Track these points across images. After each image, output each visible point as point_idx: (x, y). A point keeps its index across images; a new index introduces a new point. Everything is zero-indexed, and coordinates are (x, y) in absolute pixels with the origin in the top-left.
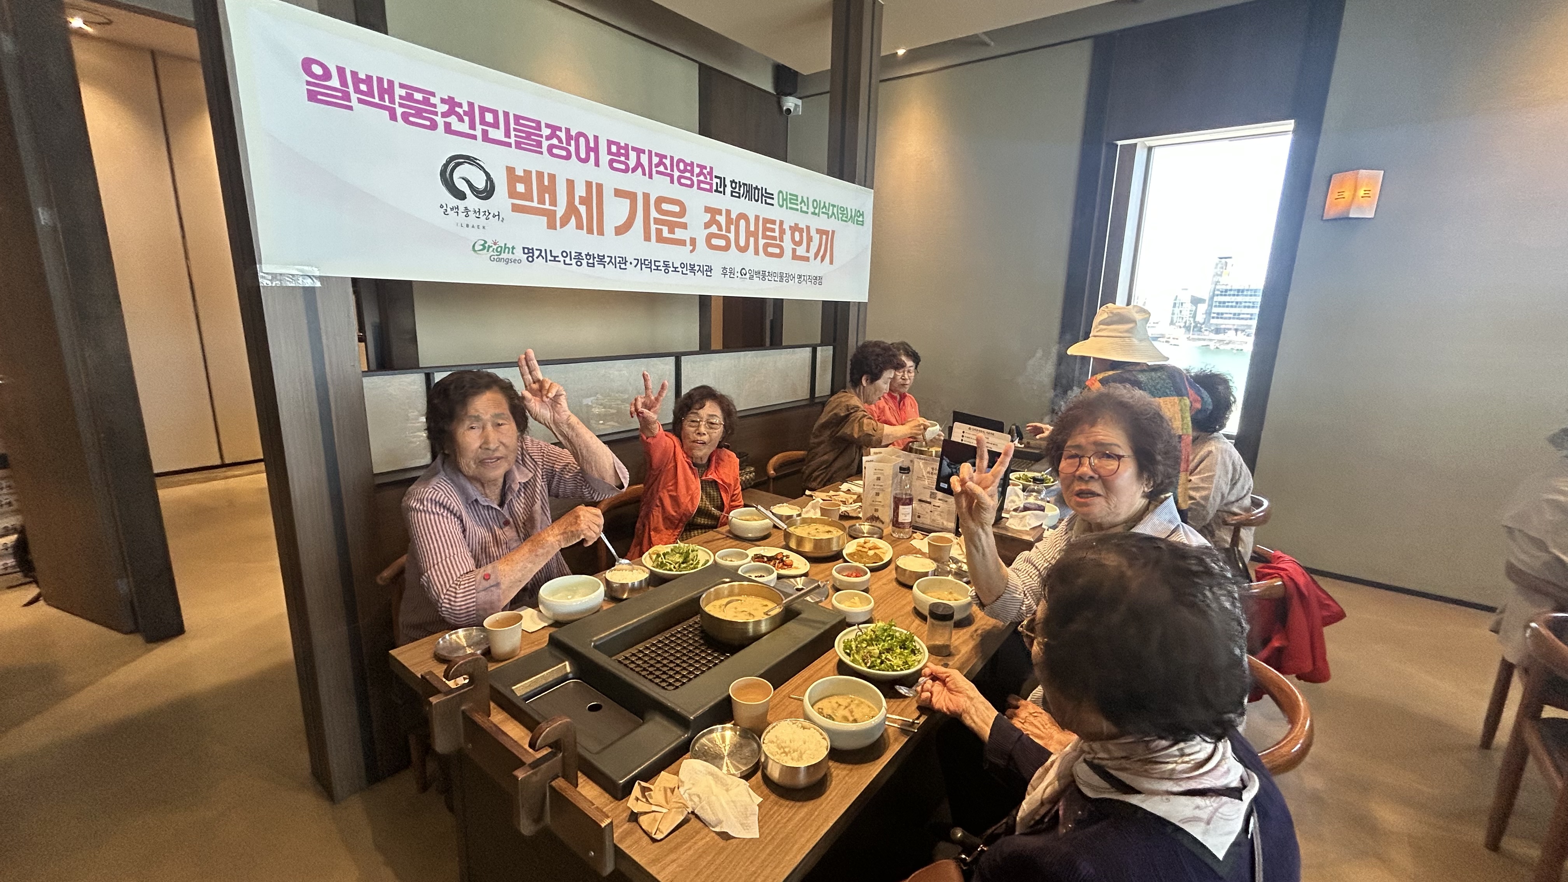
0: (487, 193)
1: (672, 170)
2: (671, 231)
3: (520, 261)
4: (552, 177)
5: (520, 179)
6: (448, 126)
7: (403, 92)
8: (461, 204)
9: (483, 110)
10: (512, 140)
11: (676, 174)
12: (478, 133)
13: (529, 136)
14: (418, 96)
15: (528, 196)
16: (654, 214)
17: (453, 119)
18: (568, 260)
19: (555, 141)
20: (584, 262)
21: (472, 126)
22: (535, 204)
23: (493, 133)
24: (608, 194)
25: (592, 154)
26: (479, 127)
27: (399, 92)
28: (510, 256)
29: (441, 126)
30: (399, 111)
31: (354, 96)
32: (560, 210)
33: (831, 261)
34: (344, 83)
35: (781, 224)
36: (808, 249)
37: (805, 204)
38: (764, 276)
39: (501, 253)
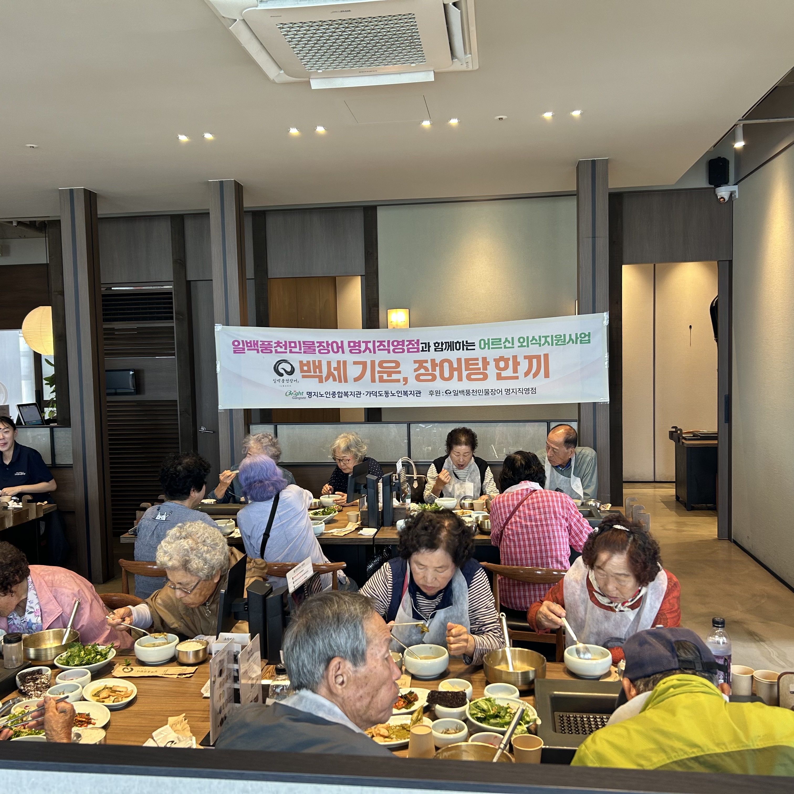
0: (291, 373)
1: (389, 346)
2: (389, 375)
4: (320, 362)
5: (305, 365)
7: (261, 343)
9: (290, 343)
10: (302, 351)
11: (392, 348)
14: (267, 343)
16: (377, 369)
19: (322, 348)
21: (286, 349)
22: (312, 374)
23: (294, 350)
25: (340, 349)
26: (288, 349)
30: (260, 349)
31: (246, 348)
32: (325, 374)
33: (547, 375)
34: (243, 345)
35: (484, 359)
36: (515, 371)
37: (509, 342)
38: (468, 393)
39: (297, 395)
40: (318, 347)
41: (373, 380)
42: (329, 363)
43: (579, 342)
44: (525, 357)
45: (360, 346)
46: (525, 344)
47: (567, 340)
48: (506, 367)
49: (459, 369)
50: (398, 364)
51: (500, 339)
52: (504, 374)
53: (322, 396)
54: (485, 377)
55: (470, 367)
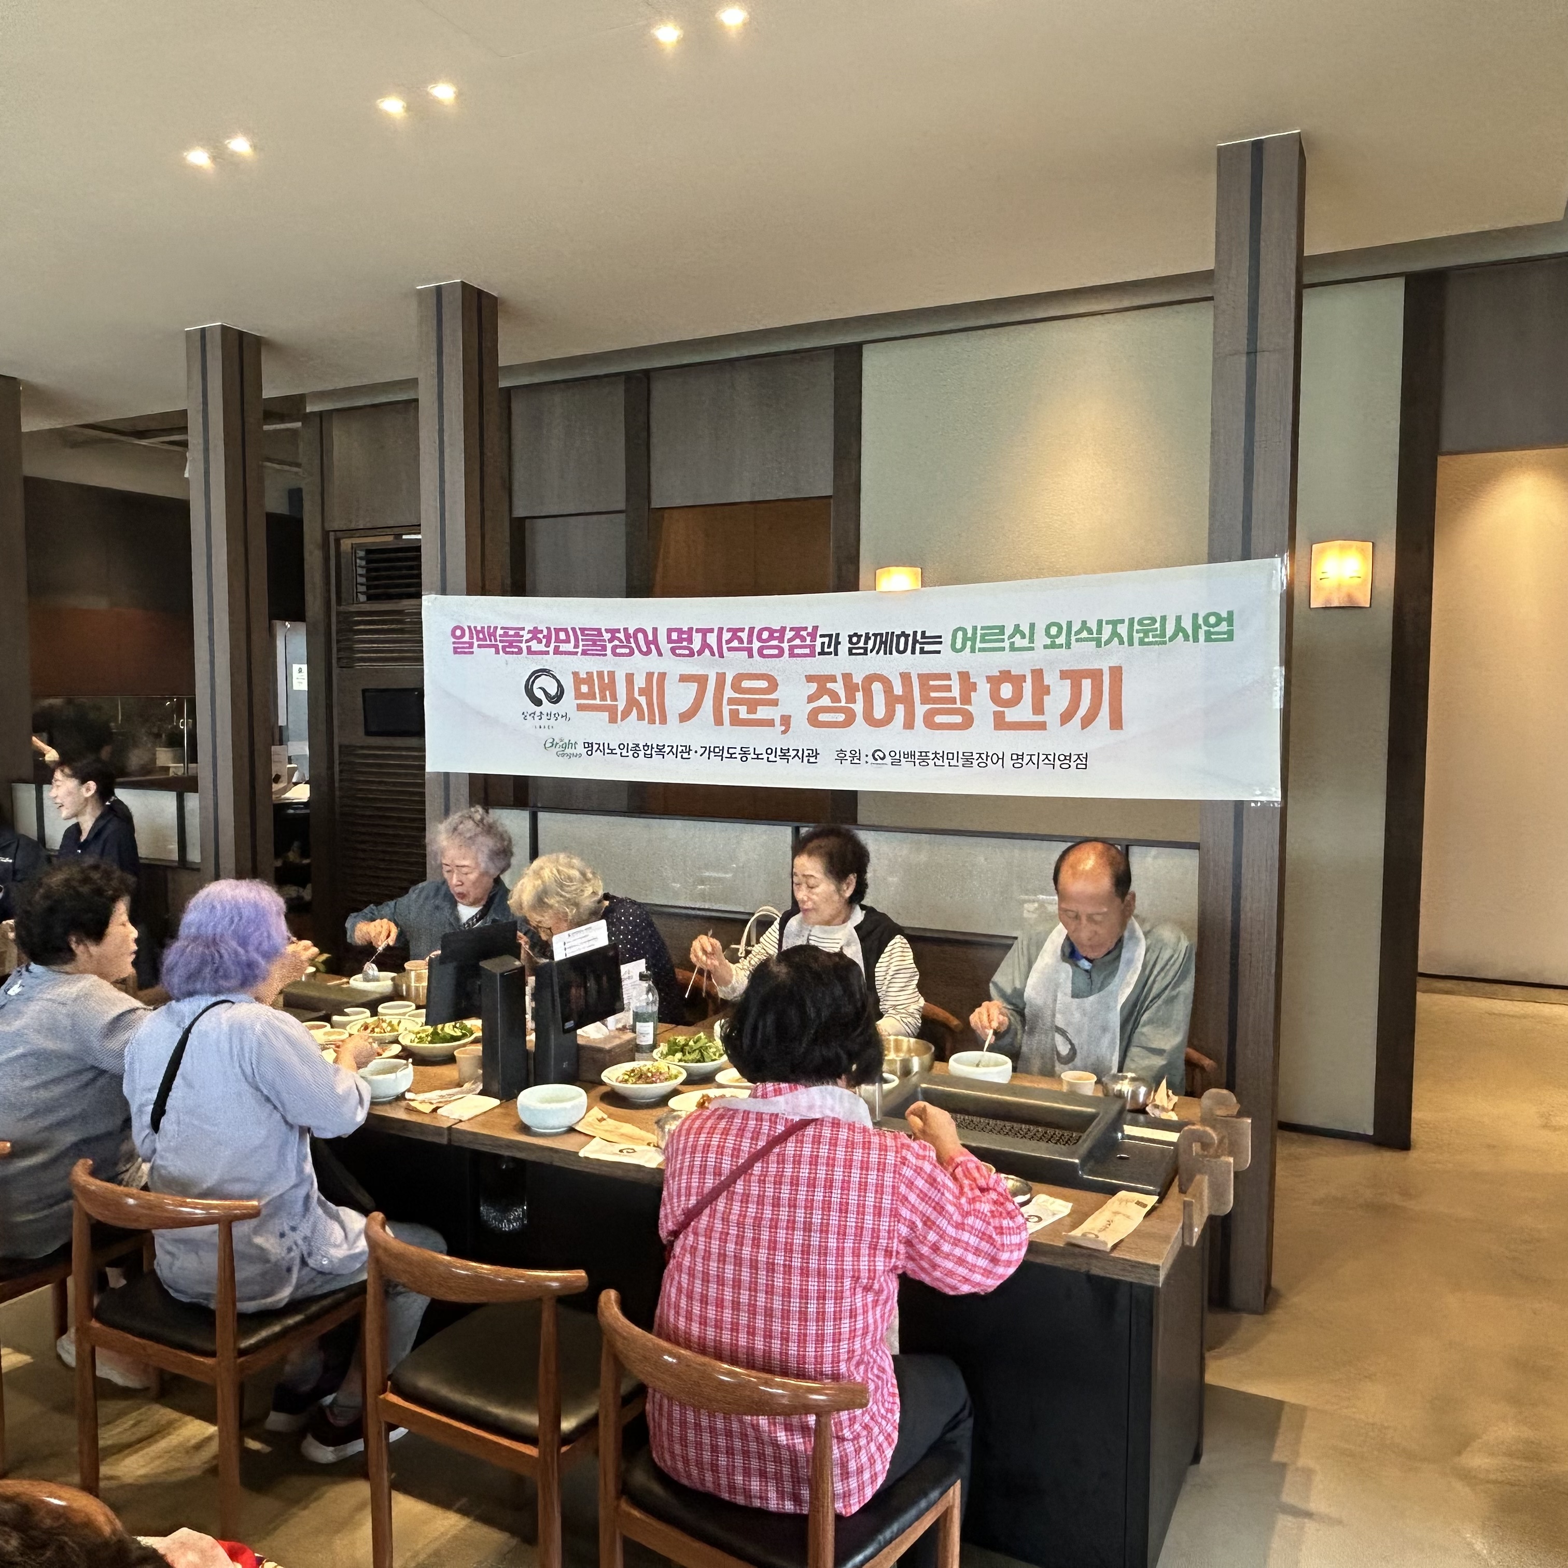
0: (559, 697)
1: (750, 641)
8: (539, 709)
13: (593, 643)
15: (591, 695)
17: (535, 644)
18: (624, 752)
20: (642, 753)
22: (598, 702)
24: (670, 681)
27: (500, 633)
29: (526, 651)
30: (500, 645)
31: (476, 644)
32: (621, 705)
33: (1116, 722)
34: (471, 637)
36: (1038, 706)
37: (1023, 636)
38: (924, 757)
39: (564, 749)
41: (719, 721)
43: (1202, 636)
44: (1064, 675)
45: (690, 640)
48: (1016, 700)
49: (907, 701)
50: (773, 685)
51: (1002, 629)
52: (1011, 715)
53: (612, 752)
54: (969, 721)
55: (933, 695)
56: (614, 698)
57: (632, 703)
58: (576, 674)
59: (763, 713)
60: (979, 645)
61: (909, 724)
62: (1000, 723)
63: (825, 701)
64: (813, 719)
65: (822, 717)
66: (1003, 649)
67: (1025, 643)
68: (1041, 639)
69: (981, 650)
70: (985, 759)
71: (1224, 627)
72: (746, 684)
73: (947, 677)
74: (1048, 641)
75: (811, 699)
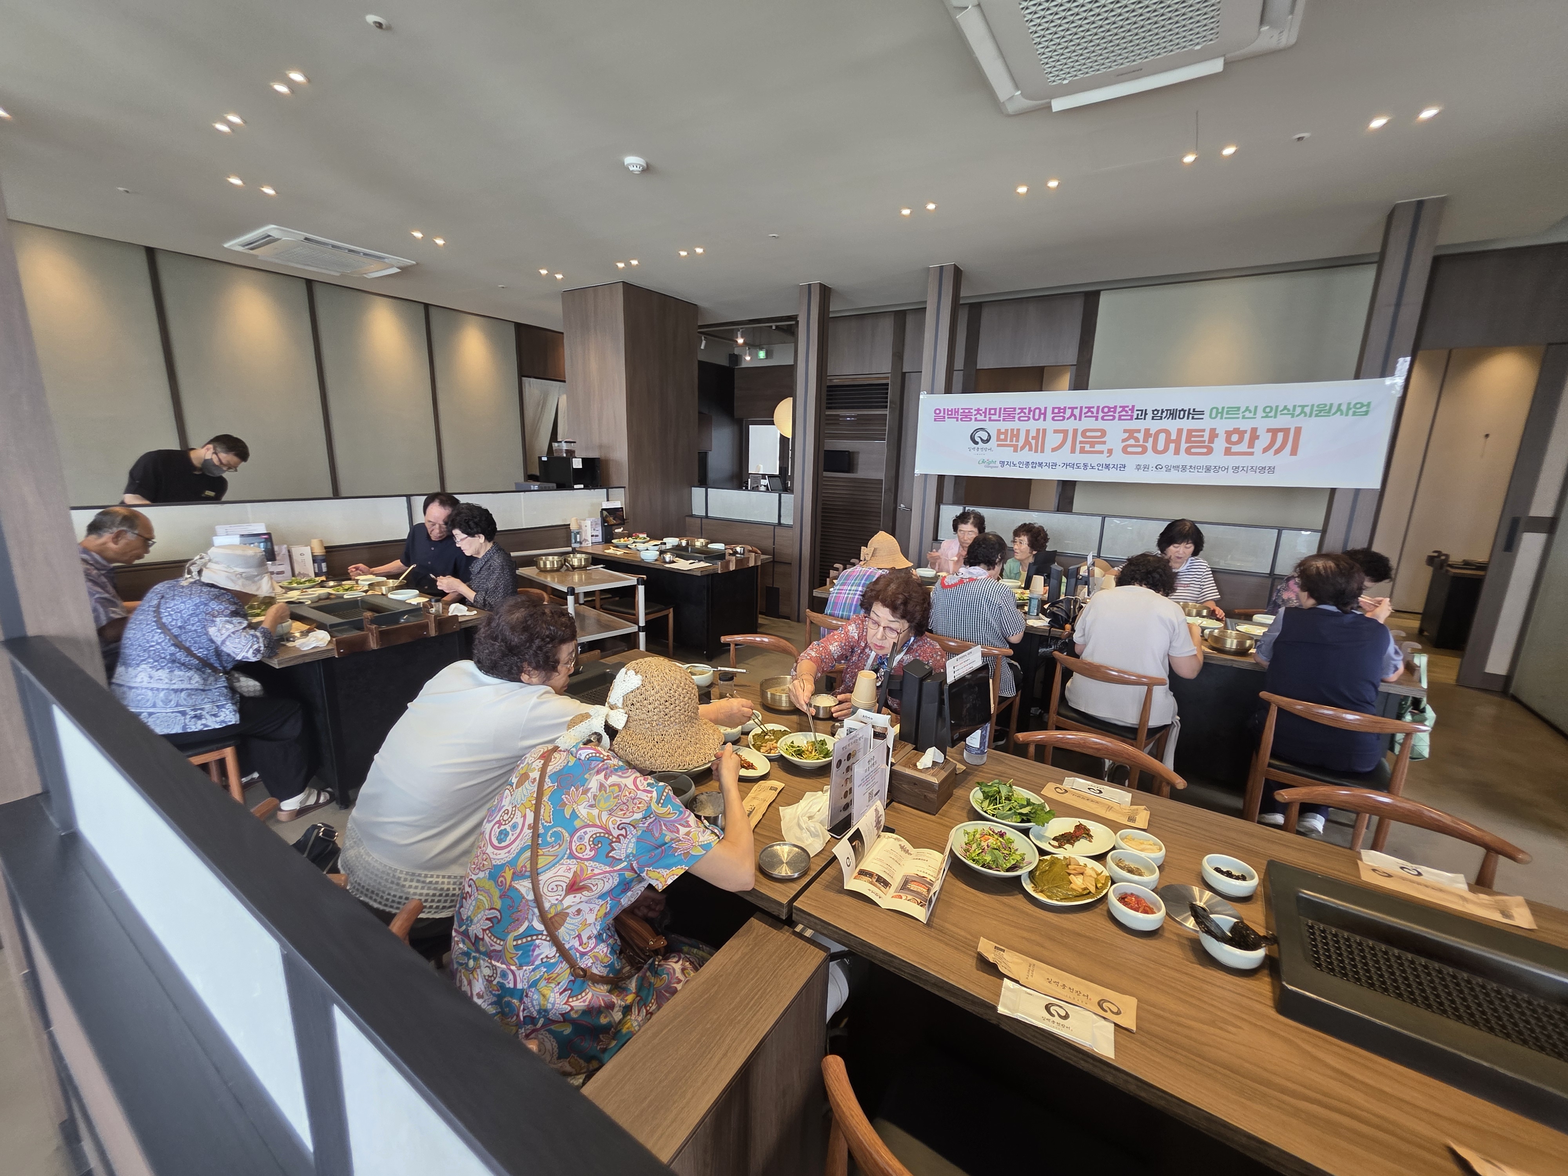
0: (988, 441)
1: (1098, 413)
2: (1092, 446)
3: (997, 467)
4: (1018, 430)
5: (1003, 433)
6: (976, 418)
7: (962, 411)
8: (976, 446)
9: (990, 409)
10: (1001, 419)
11: (1101, 414)
12: (987, 419)
13: (1009, 415)
14: (967, 411)
15: (1005, 439)
16: (1080, 438)
17: (978, 416)
18: (1021, 466)
19: (1022, 414)
20: (1030, 466)
21: (985, 417)
22: (1008, 443)
23: (993, 417)
24: (1050, 434)
25: (1042, 416)
26: (988, 416)
27: (961, 411)
28: (994, 465)
29: (973, 419)
30: (960, 417)
31: (946, 416)
32: (1021, 444)
33: (1294, 452)
34: (944, 414)
35: (1213, 431)
36: (1251, 445)
37: (1250, 412)
38: (1184, 468)
39: (989, 464)
40: (1019, 414)
41: (1073, 451)
42: (1028, 432)
43: (1351, 412)
44: (1269, 431)
45: (1064, 412)
46: (1272, 414)
47: (1333, 411)
48: (1240, 441)
49: (1178, 442)
50: (1103, 433)
51: (1239, 408)
52: (1235, 449)
53: (1015, 465)
54: (1210, 451)
55: (1193, 439)
56: (1017, 441)
57: (1027, 442)
58: (999, 431)
59: (1098, 447)
60: (1225, 416)
61: (1177, 452)
62: (1228, 452)
63: (1132, 442)
64: (1125, 450)
65: (1129, 449)
66: (1238, 418)
67: (1251, 415)
68: (1260, 413)
69: (1226, 418)
70: (1217, 469)
71: (1364, 409)
72: (1088, 434)
73: (1203, 431)
74: (1264, 415)
75: (1124, 441)
